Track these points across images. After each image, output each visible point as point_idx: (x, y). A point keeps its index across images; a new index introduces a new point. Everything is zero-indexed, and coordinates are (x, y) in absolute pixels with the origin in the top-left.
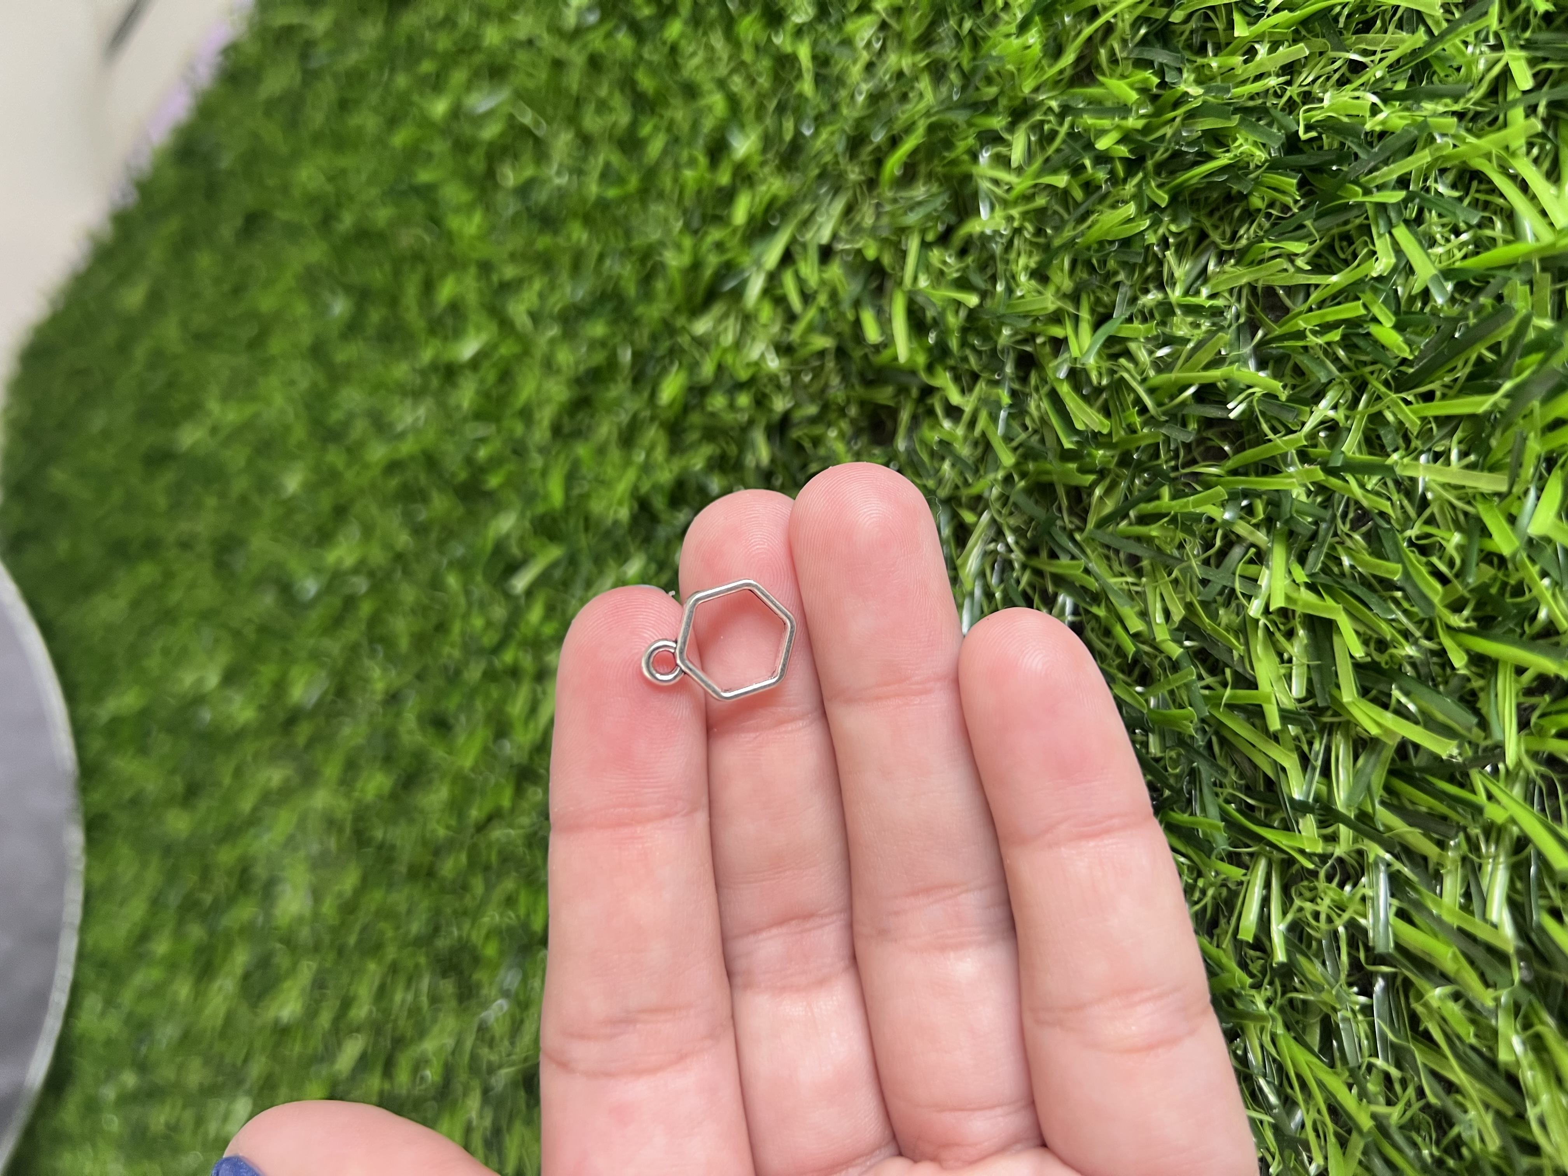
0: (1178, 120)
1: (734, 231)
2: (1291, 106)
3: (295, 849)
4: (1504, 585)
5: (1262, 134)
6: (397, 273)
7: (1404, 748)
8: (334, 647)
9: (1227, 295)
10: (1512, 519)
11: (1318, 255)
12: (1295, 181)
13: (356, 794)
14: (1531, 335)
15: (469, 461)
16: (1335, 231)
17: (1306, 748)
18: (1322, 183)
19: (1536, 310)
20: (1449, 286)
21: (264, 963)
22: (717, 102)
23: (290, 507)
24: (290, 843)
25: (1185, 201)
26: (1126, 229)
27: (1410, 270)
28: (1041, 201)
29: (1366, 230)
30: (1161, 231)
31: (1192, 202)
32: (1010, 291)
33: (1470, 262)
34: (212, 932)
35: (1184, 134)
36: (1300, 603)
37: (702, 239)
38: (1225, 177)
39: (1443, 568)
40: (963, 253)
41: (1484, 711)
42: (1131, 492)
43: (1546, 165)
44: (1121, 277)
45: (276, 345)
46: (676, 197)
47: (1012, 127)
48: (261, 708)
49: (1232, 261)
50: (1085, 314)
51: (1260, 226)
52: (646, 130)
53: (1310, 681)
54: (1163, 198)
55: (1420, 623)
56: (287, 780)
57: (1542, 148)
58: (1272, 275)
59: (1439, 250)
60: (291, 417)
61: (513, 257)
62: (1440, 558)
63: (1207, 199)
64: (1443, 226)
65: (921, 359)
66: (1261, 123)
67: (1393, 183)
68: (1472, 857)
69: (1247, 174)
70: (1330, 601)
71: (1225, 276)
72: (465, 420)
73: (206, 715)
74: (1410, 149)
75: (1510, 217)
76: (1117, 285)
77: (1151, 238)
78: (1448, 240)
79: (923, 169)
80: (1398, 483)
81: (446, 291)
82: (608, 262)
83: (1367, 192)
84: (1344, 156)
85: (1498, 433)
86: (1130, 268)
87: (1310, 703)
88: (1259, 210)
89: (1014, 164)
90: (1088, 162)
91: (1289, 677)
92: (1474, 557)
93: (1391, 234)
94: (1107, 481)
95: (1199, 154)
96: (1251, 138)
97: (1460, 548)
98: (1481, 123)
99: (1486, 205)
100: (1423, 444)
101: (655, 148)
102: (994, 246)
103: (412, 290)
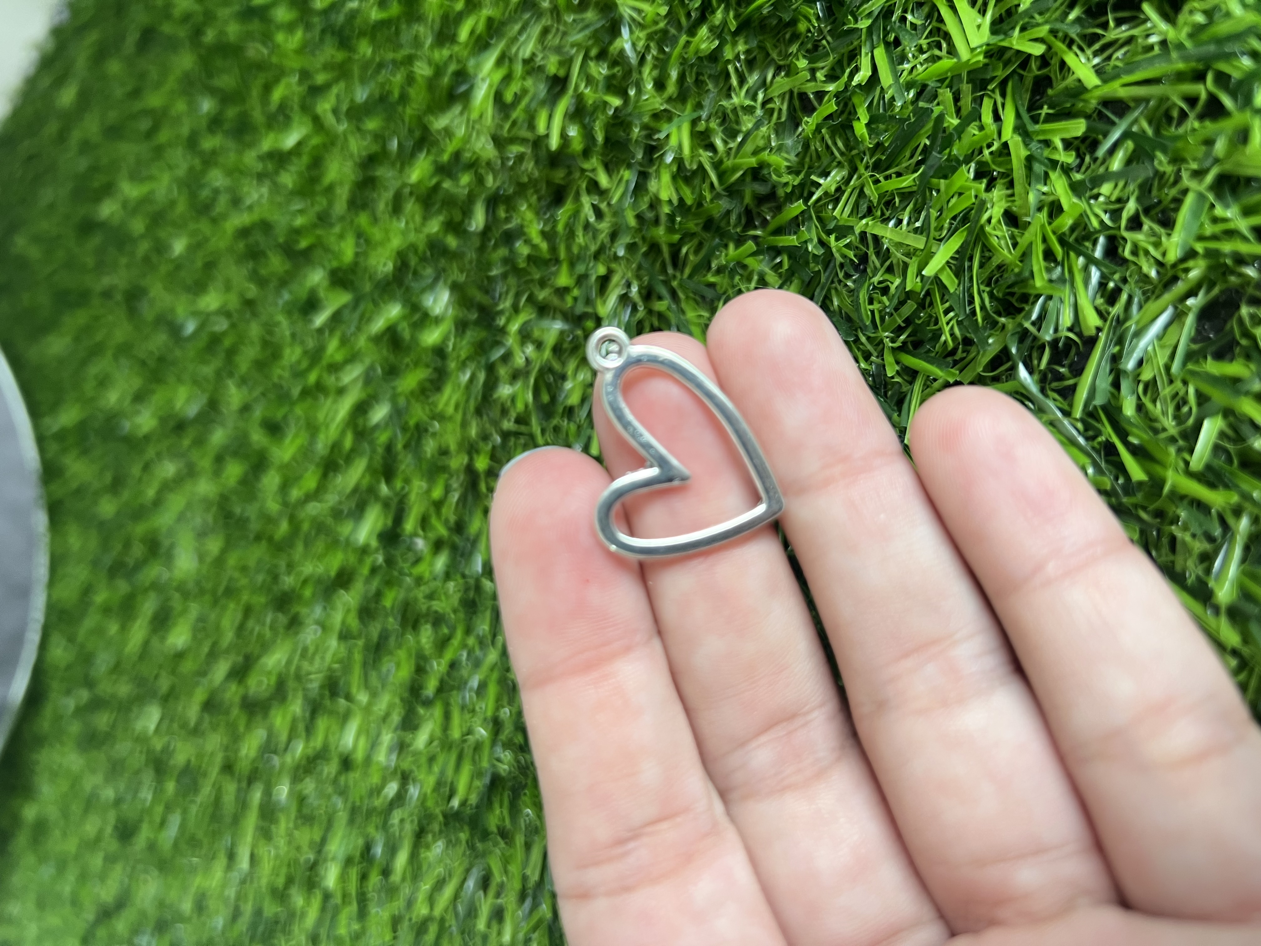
1: (463, 46)
3: (185, 522)
6: (245, 80)
8: (208, 370)
9: (776, 99)
11: (833, 69)
13: (222, 481)
15: (290, 227)
21: (165, 606)
23: (178, 265)
24: (181, 518)
29: (859, 50)
32: (639, 95)
34: (132, 587)
40: (612, 65)
45: (163, 136)
48: (160, 419)
49: (783, 74)
54: (733, 25)
56: (178, 472)
58: (803, 84)
60: (175, 194)
61: (324, 67)
69: (790, 6)
71: (776, 85)
72: (290, 196)
73: (126, 425)
75: (950, 42)
81: (277, 94)
82: (384, 72)
93: (872, 53)
99: (939, 32)
103: (255, 92)
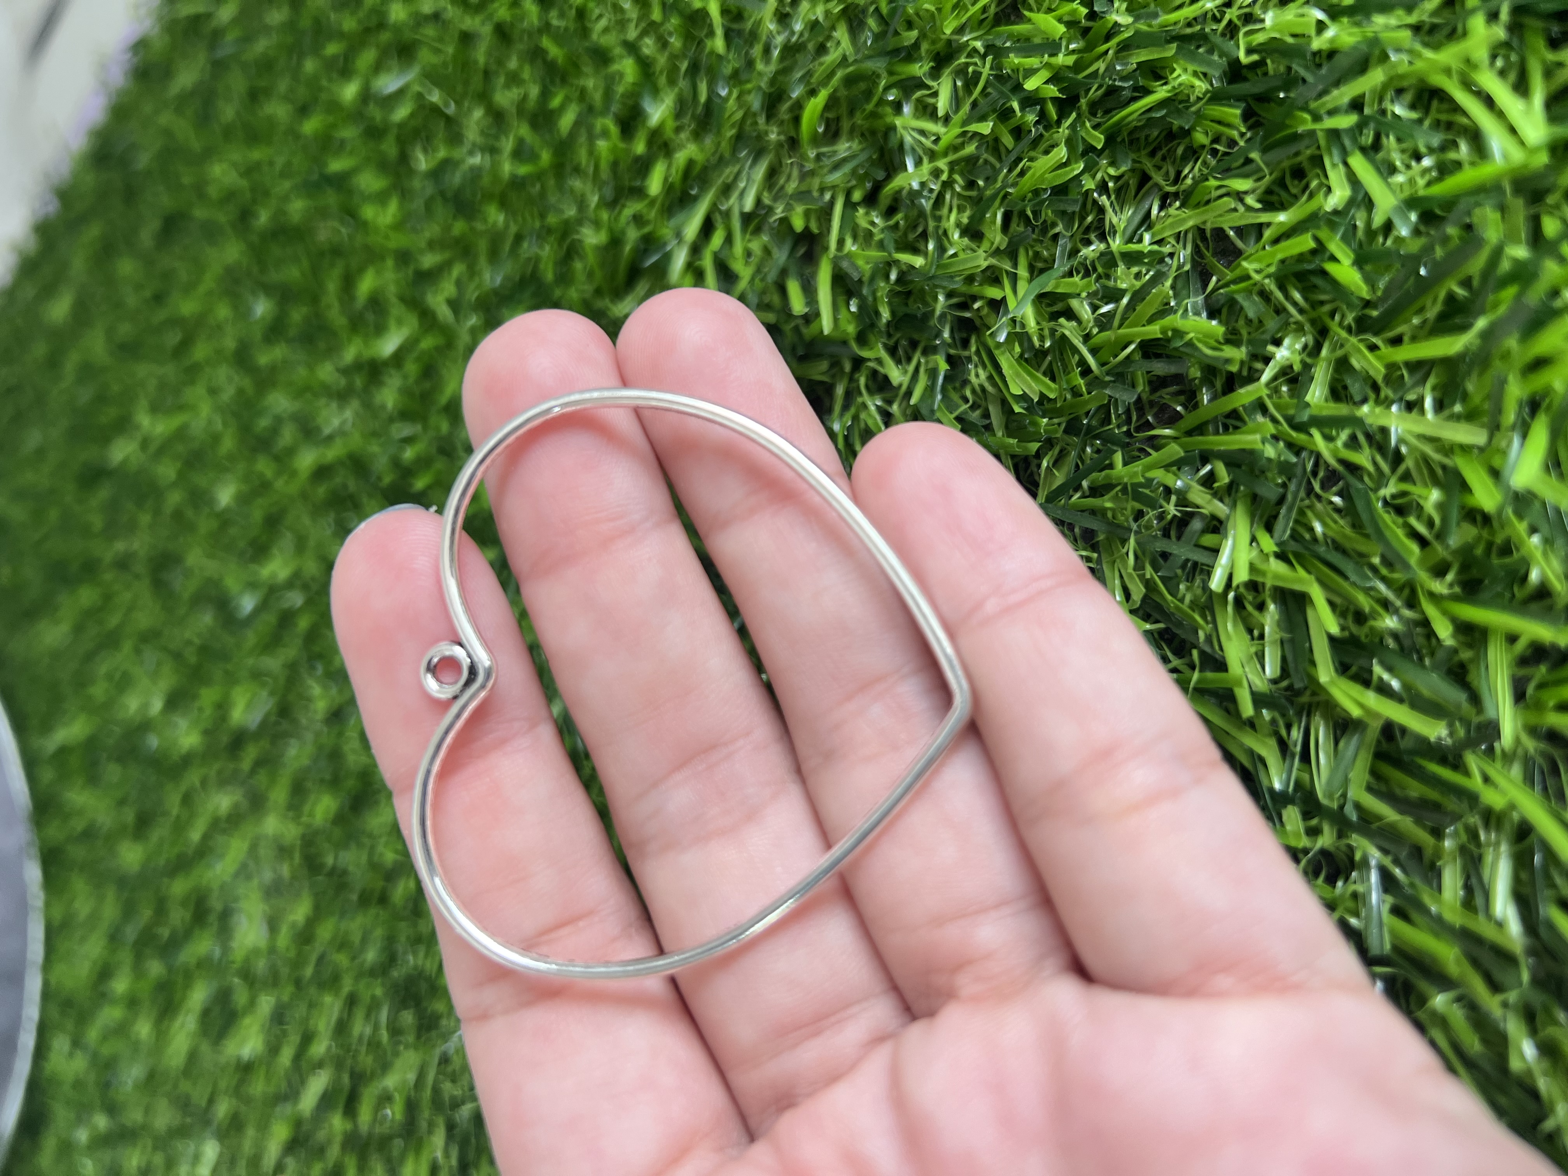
0: (1111, 52)
1: (653, 202)
2: (1232, 30)
3: (249, 877)
4: (1490, 545)
5: (1202, 61)
6: (316, 271)
7: (1390, 730)
8: (273, 663)
9: (1173, 242)
10: (1495, 474)
11: (1269, 192)
12: (1238, 112)
13: (304, 819)
14: (1505, 266)
15: (396, 463)
16: (1286, 164)
17: (1284, 732)
18: (1270, 113)
19: (1511, 237)
20: (1413, 217)
21: (223, 998)
22: (627, 68)
23: (225, 520)
24: (243, 872)
25: (1123, 140)
26: (1060, 176)
27: (1369, 203)
28: (970, 149)
29: (1318, 161)
30: (1099, 176)
31: (1131, 142)
32: (941, 249)
33: (1437, 190)
34: (170, 969)
35: (1118, 68)
36: (1269, 575)
37: (620, 213)
38: (1164, 112)
39: (1422, 529)
40: (890, 212)
41: (1475, 684)
42: (1083, 461)
43: (1512, 76)
44: (1059, 228)
45: (201, 351)
46: (591, 170)
47: (935, 73)
48: (206, 733)
49: (1178, 204)
50: (1023, 272)
51: (1205, 163)
52: (556, 102)
53: (1284, 659)
54: (1098, 140)
55: (1399, 590)
56: (236, 806)
57: (1506, 58)
58: (1221, 216)
59: (1400, 178)
60: (219, 426)
61: (432, 245)
62: (1419, 518)
63: (1147, 137)
64: (1403, 151)
65: (851, 329)
66: (1201, 50)
67: (1345, 107)
68: (1472, 847)
69: (1187, 108)
70: (1301, 572)
71: (1170, 220)
72: (391, 420)
73: (153, 742)
74: (1362, 66)
75: (1476, 138)
76: (1056, 237)
77: (1089, 184)
78: (1408, 167)
79: (846, 125)
80: (1369, 437)
81: (366, 285)
82: (525, 245)
83: (1317, 118)
84: (1290, 81)
85: (1474, 376)
86: (1068, 218)
87: (1285, 684)
88: (1203, 147)
89: (941, 113)
90: (1015, 105)
91: (1260, 657)
92: (1455, 514)
93: (1346, 164)
94: (1057, 450)
95: (1135, 88)
96: (1191, 68)
97: (1441, 507)
98: (1439, 36)
99: (1450, 126)
100: (1395, 391)
101: (567, 121)
102: (923, 201)
103: (332, 286)
